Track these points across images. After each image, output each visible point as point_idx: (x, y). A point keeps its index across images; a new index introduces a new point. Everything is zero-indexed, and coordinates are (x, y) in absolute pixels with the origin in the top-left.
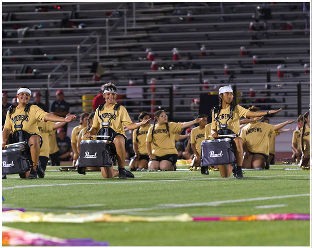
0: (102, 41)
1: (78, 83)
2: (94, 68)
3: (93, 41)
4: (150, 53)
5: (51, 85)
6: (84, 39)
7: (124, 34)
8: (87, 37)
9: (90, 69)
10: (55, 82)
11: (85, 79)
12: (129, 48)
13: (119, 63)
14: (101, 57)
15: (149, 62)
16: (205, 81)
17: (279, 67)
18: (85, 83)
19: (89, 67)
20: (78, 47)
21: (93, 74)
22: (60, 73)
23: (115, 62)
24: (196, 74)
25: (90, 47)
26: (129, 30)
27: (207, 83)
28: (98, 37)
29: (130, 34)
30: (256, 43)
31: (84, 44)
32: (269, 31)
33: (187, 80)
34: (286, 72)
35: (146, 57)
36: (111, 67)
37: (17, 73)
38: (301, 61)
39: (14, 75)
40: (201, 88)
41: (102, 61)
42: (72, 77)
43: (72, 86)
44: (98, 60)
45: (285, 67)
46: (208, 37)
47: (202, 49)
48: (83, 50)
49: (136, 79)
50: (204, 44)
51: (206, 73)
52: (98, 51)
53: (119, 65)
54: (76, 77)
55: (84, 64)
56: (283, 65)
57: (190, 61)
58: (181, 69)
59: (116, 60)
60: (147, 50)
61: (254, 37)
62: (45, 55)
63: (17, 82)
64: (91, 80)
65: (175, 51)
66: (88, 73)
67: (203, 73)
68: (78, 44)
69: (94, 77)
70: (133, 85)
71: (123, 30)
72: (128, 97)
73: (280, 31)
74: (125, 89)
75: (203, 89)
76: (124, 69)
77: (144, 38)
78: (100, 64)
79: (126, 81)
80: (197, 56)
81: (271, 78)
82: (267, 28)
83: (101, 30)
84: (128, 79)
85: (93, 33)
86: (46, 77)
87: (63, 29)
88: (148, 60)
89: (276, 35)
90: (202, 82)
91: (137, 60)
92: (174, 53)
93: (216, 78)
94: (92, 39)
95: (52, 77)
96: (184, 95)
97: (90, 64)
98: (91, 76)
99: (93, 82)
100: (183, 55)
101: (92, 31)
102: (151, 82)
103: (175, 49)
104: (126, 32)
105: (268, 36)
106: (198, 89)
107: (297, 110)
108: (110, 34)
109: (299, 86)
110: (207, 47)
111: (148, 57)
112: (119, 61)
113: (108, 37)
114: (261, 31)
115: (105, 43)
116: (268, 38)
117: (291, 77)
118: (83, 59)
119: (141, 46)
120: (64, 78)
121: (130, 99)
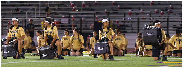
1: (40, 16)
2: (47, 10)
9: (45, 10)
10: (30, 16)
11: (43, 14)
13: (58, 7)
14: (50, 5)
15: (71, 7)
16: (96, 16)
17: (129, 11)
18: (43, 16)
19: (45, 9)
21: (46, 12)
22: (32, 12)
23: (56, 7)
24: (93, 13)
27: (97, 17)
33: (88, 16)
34: (132, 13)
35: (70, 5)
36: (54, 9)
37: (12, 11)
38: (139, 8)
39: (11, 12)
40: (94, 19)
41: (51, 7)
42: (37, 14)
43: (37, 17)
44: (49, 6)
45: (132, 11)
47: (95, 2)
49: (66, 15)
51: (97, 13)
53: (58, 9)
54: (39, 13)
55: (42, 8)
56: (131, 10)
57: (90, 7)
58: (86, 11)
59: (57, 6)
60: (71, 2)
62: (25, 3)
63: (12, 15)
64: (45, 15)
66: (44, 12)
67: (95, 13)
69: (47, 14)
70: (64, 17)
72: (62, 23)
74: (60, 19)
75: (96, 20)
76: (60, 10)
78: (50, 8)
80: (93, 5)
81: (126, 15)
84: (62, 15)
86: (26, 13)
88: (71, 6)
90: (95, 17)
91: (66, 6)
92: (83, 4)
93: (101, 15)
95: (28, 13)
96: (87, 22)
97: (45, 8)
98: (46, 13)
102: (72, 16)
103: (83, 2)
106: (93, 20)
107: (137, 30)
109: (138, 19)
111: (71, 5)
112: (58, 6)
117: (135, 15)
118: (42, 5)
120: (33, 14)
121: (63, 23)
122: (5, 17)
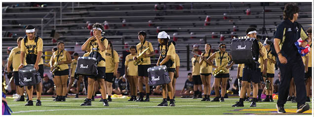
0: (58, 16)
2: (53, 34)
3: (51, 16)
4: (89, 24)
6: (46, 14)
7: (72, 11)
8: (48, 13)
9: (50, 35)
11: (46, 41)
12: (75, 21)
13: (68, 30)
14: (57, 27)
15: (88, 30)
16: (125, 43)
17: (174, 34)
18: (46, 44)
19: (49, 33)
20: (42, 20)
21: (51, 38)
23: (66, 30)
24: (120, 39)
25: (49, 20)
26: (75, 9)
27: (127, 45)
28: (55, 13)
29: (76, 12)
30: (159, 18)
31: (46, 17)
32: (167, 10)
34: (178, 38)
35: (87, 27)
36: (63, 33)
38: (188, 30)
40: (123, 47)
41: (58, 29)
44: (55, 29)
45: (178, 34)
46: (127, 14)
47: (123, 22)
48: (45, 21)
49: (80, 42)
50: (125, 18)
51: (126, 38)
52: (55, 22)
53: (69, 32)
55: (45, 31)
56: (177, 33)
57: (115, 30)
58: (109, 35)
59: (67, 28)
60: (87, 22)
61: (158, 14)
62: (20, 25)
64: (50, 42)
65: (106, 23)
66: (48, 37)
67: (124, 38)
68: (42, 17)
70: (78, 45)
71: (71, 9)
73: (174, 10)
74: (73, 48)
75: (125, 48)
76: (72, 35)
77: (85, 14)
78: (56, 31)
79: (74, 43)
80: (120, 27)
82: (166, 8)
83: (57, 8)
85: (52, 10)
87: (32, 7)
88: (87, 29)
89: (172, 13)
90: (123, 44)
91: (80, 29)
92: (105, 25)
93: (133, 41)
94: (51, 14)
97: (51, 31)
98: (51, 39)
99: (52, 43)
100: (111, 26)
101: (51, 9)
103: (105, 22)
104: (73, 10)
105: (167, 13)
106: (121, 48)
107: (186, 63)
108: (63, 11)
109: (188, 47)
110: (127, 21)
111: (88, 27)
112: (69, 29)
113: (61, 13)
114: (162, 10)
115: (60, 18)
116: (166, 15)
117: (182, 41)
118: (45, 27)
119: (83, 19)
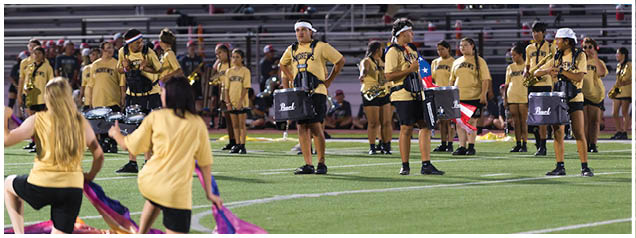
1: (363, 25)
5: (329, 27)
10: (335, 24)
11: (372, 19)
16: (524, 24)
17: (618, 7)
18: (372, 25)
22: (341, 12)
24: (513, 15)
27: (526, 28)
33: (502, 22)
34: (626, 13)
37: (286, 11)
39: (283, 13)
40: (518, 34)
42: (356, 17)
43: (357, 29)
49: (437, 21)
51: (526, 14)
54: (361, 16)
63: (285, 23)
67: (521, 13)
69: (384, 18)
70: (432, 29)
72: (426, 44)
74: (422, 35)
75: (522, 35)
79: (425, 23)
81: (608, 20)
84: (427, 21)
86: (323, 17)
90: (520, 27)
95: (331, 17)
96: (497, 44)
102: (456, 25)
120: (346, 18)
121: (429, 47)
122: (266, 31)
